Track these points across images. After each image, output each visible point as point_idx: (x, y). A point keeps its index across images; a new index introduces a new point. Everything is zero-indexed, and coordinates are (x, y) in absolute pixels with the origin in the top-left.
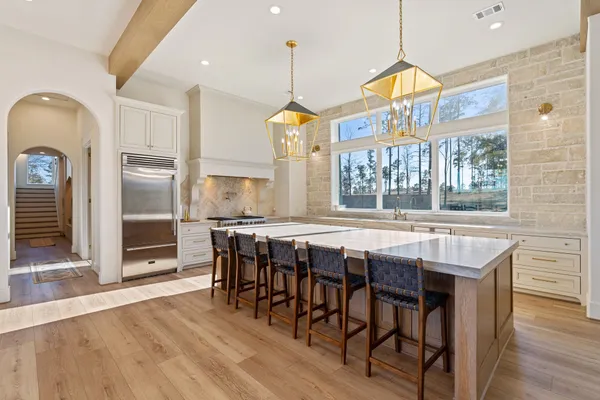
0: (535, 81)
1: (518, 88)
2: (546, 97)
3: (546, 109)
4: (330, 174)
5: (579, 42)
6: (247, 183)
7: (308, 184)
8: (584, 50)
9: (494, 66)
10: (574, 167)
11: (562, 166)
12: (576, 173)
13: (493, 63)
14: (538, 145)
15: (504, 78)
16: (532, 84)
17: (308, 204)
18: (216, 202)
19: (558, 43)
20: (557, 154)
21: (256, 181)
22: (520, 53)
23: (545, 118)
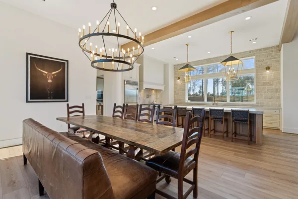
0: (264, 59)
1: (259, 61)
2: (268, 65)
3: (268, 68)
4: (185, 88)
5: (278, 48)
6: (153, 91)
7: (175, 92)
8: (280, 51)
9: (250, 53)
10: (277, 87)
11: (273, 87)
12: (277, 89)
13: (250, 52)
14: (265, 80)
15: (254, 57)
16: (263, 60)
17: (175, 100)
18: (144, 98)
19: (272, 48)
20: (272, 83)
21: (156, 90)
22: (260, 49)
23: (268, 71)
